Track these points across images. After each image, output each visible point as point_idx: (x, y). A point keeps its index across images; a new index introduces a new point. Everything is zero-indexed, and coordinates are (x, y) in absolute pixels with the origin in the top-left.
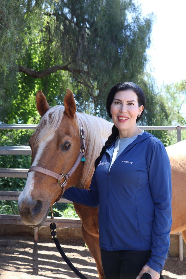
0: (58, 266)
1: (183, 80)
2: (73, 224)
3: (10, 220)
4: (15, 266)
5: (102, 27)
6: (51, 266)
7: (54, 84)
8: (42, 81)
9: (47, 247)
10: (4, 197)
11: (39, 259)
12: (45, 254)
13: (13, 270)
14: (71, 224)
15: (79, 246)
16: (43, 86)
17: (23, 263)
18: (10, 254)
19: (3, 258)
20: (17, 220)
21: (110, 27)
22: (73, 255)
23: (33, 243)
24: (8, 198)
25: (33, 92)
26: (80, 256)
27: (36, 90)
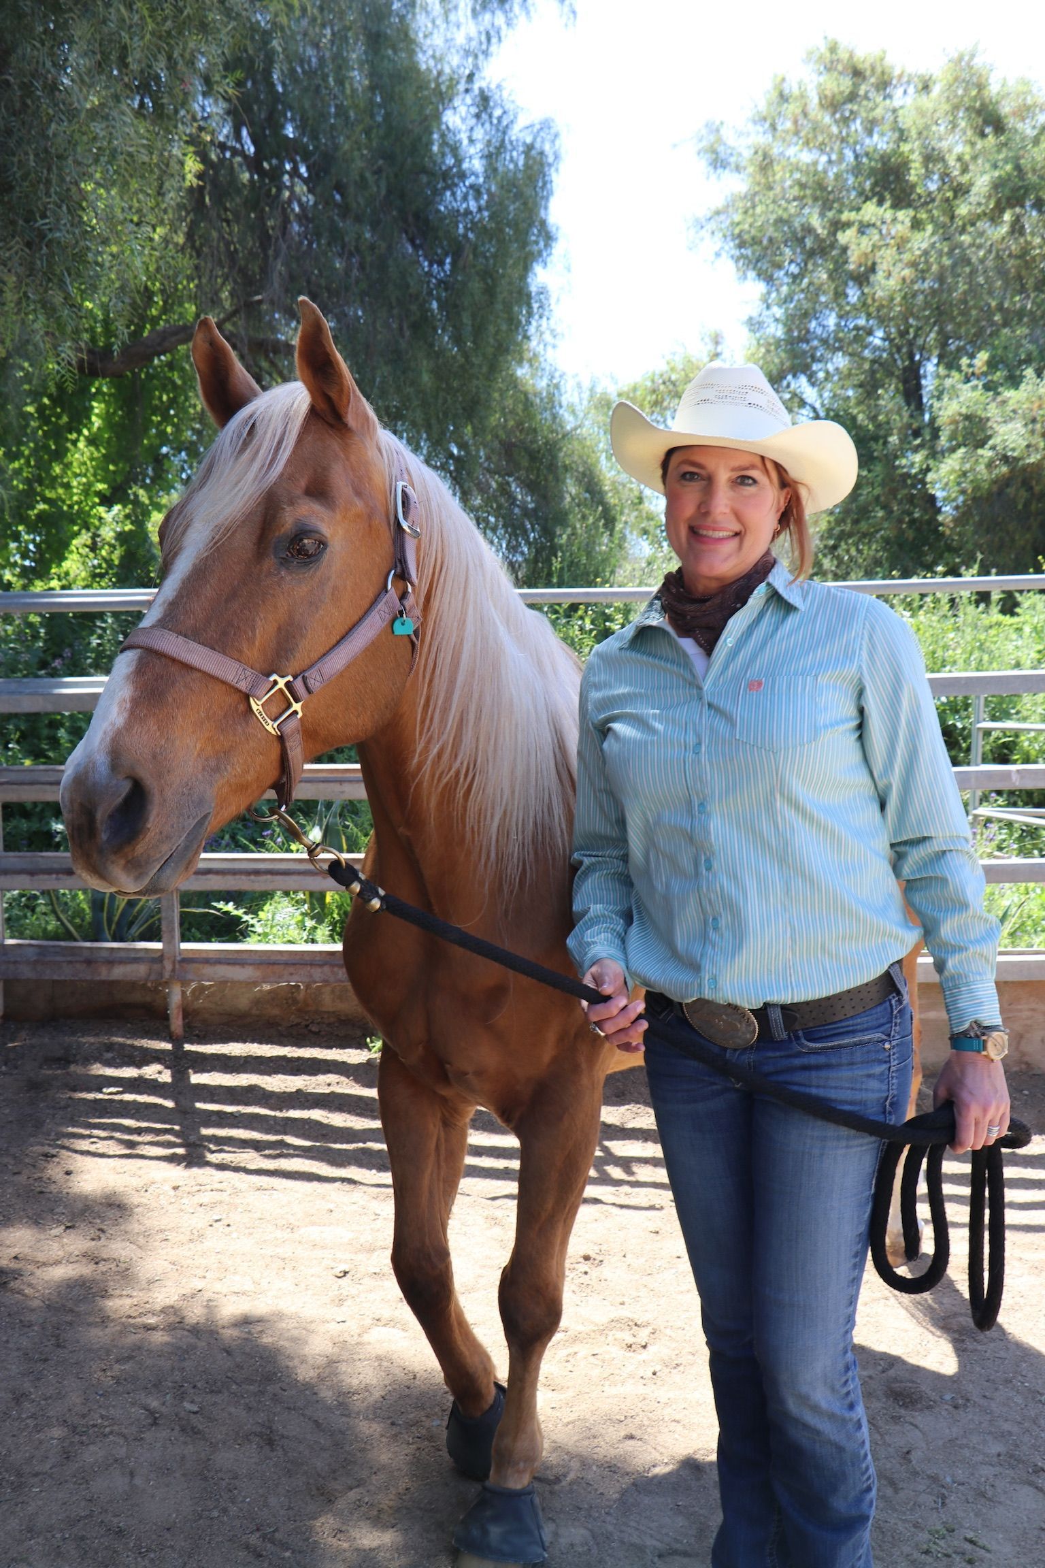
0: (278, 1128)
1: (654, 374)
2: (319, 970)
3: (70, 962)
4: (118, 1135)
5: (362, 177)
6: (253, 1129)
7: (165, 398)
8: (119, 388)
9: (224, 1055)
10: (41, 877)
11: (199, 1105)
12: (220, 1087)
13: (111, 1153)
14: (309, 968)
15: (343, 1047)
16: (121, 409)
17: (144, 1125)
18: (89, 1090)
19: (66, 1107)
20: (96, 962)
21: (396, 176)
22: (328, 1081)
23: (169, 1046)
24: (57, 879)
25: (86, 432)
26: (353, 1083)
27: (97, 422)
